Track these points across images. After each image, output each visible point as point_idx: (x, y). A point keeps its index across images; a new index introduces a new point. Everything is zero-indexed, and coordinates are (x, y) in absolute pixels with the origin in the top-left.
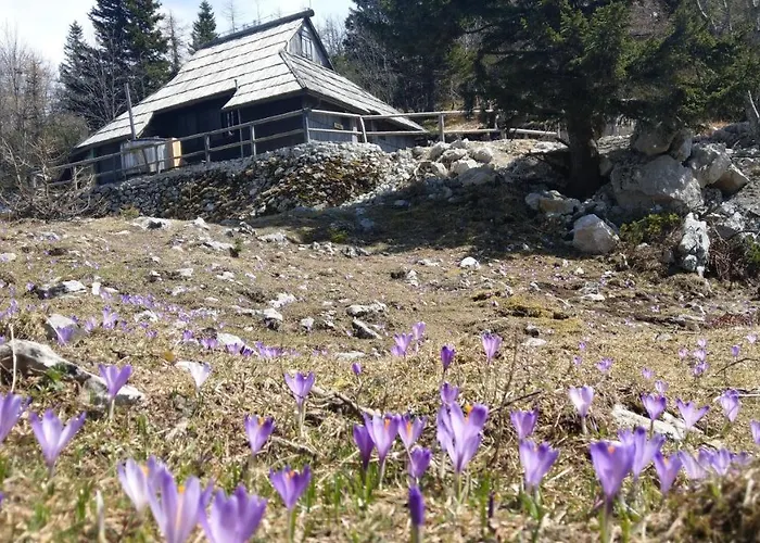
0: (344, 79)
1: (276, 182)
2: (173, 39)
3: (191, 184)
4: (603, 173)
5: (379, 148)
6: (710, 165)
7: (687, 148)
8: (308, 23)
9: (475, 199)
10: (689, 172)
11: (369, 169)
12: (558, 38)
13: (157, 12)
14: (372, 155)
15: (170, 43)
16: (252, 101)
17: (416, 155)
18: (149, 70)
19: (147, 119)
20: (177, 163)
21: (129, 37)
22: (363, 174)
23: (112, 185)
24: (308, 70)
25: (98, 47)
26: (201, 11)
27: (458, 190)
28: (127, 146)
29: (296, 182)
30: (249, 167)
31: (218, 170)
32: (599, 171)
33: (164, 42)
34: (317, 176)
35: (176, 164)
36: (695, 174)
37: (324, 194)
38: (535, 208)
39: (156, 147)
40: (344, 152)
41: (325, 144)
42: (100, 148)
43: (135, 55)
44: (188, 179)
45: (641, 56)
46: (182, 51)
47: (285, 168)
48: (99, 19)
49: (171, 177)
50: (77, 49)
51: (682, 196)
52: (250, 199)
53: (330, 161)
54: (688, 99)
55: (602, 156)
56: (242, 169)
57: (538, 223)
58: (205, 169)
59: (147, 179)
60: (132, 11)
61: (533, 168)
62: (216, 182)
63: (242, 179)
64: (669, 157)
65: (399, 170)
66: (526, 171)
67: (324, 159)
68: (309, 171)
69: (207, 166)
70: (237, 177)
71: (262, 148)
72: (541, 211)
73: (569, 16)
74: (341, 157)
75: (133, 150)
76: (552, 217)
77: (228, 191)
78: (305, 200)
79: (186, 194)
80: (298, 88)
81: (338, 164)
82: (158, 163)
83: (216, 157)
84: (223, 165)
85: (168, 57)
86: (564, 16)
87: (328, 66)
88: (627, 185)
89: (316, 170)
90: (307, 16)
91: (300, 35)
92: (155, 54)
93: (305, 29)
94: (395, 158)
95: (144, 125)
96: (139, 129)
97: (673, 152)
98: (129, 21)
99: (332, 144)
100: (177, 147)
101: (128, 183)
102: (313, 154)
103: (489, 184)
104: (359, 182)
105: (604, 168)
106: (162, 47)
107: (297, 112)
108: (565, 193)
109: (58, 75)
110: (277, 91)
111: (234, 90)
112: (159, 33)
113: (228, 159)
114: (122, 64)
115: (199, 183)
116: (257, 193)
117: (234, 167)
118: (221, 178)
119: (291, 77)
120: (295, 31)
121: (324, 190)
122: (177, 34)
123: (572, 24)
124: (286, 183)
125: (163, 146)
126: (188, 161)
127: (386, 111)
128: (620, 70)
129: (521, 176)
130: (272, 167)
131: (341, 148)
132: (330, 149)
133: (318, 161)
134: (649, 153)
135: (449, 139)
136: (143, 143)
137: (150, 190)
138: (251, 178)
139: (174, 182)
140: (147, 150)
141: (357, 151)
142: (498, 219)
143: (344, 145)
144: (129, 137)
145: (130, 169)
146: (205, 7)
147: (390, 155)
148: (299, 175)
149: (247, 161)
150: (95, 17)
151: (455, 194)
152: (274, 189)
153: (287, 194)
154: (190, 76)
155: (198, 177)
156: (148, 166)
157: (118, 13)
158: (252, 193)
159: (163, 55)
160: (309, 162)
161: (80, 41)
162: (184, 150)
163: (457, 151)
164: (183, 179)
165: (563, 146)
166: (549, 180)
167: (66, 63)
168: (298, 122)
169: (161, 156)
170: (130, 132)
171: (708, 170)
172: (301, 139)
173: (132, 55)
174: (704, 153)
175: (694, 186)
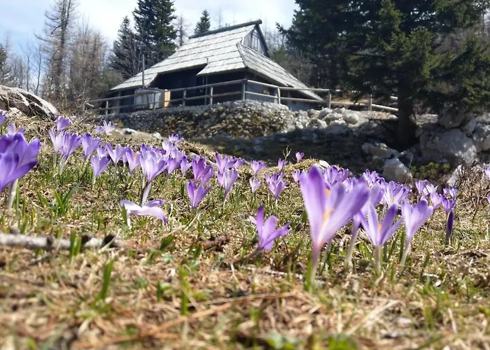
0: (276, 64)
1: (220, 122)
2: (181, 31)
3: (171, 118)
4: (417, 136)
5: (287, 108)
6: (485, 138)
7: (471, 126)
8: (257, 27)
9: (329, 143)
10: (470, 141)
11: (278, 120)
12: (389, 48)
13: (173, 14)
14: (282, 112)
15: (178, 34)
16: (215, 72)
17: (310, 115)
18: (163, 49)
19: (153, 77)
20: (166, 104)
21: (153, 28)
22: (274, 123)
23: (126, 114)
24: (252, 57)
25: (135, 32)
26: (203, 16)
27: (321, 136)
28: (138, 91)
29: (232, 123)
30: (206, 111)
31: (188, 111)
32: (414, 135)
33: (175, 33)
34: (245, 120)
35: (166, 106)
36: (475, 143)
37: (247, 132)
38: (367, 152)
39: (155, 93)
40: (264, 108)
41: (253, 102)
42: (124, 91)
43: (156, 39)
44: (170, 115)
45: (441, 64)
46: (185, 39)
47: (227, 114)
48: (138, 15)
49: (161, 112)
50: (126, 32)
51: (463, 156)
52: (204, 130)
53: (255, 113)
54: (469, 94)
55: (418, 126)
56: (202, 112)
57: (366, 161)
58: (181, 110)
59: (147, 112)
60: (158, 12)
61: (374, 128)
62: (186, 118)
63: (201, 118)
64: (459, 131)
65: (297, 122)
66: (369, 130)
67: (251, 111)
68: (241, 117)
69: (182, 108)
70: (198, 116)
71: (215, 101)
72: (371, 155)
73: (397, 35)
74: (262, 111)
75: (142, 94)
76: (376, 159)
77: (192, 125)
78: (235, 135)
79: (167, 123)
80: (243, 66)
81: (259, 115)
82: (154, 104)
83: (189, 103)
84: (192, 109)
85: (176, 41)
86: (394, 35)
87: (267, 55)
88: (429, 145)
89: (245, 117)
90: (257, 24)
91: (252, 35)
92: (168, 39)
93: (255, 31)
94: (297, 115)
95: (151, 81)
96: (147, 83)
97: (462, 128)
98: (156, 18)
99: (257, 102)
100: (168, 95)
101: (136, 114)
102: (245, 107)
103: (342, 135)
104: (271, 127)
105: (418, 133)
106: (173, 36)
107: (239, 81)
108: (390, 146)
109: (112, 47)
110: (230, 68)
111: (206, 65)
112: (172, 27)
113: (195, 105)
114: (147, 43)
115: (176, 118)
116: (209, 127)
117: (198, 111)
118: (189, 116)
119: (241, 59)
120: (249, 32)
121: (248, 129)
122: (184, 28)
123: (398, 41)
124: (226, 123)
125: (160, 94)
126: (172, 104)
127: (298, 85)
128: (426, 71)
129: (365, 132)
130: (219, 113)
131: (262, 105)
132: (255, 105)
133: (248, 112)
134: (447, 127)
135: (333, 107)
136: (148, 91)
137: (147, 119)
138: (207, 118)
139: (162, 116)
140: (150, 95)
141: (273, 109)
142: (340, 156)
143: (265, 104)
144: (141, 87)
145: (139, 106)
146: (205, 14)
147: (294, 113)
148: (234, 119)
149: (206, 107)
150: (136, 14)
151: (318, 138)
152: (219, 126)
153: (225, 129)
154: (183, 53)
155: (176, 114)
156: (149, 105)
157: (150, 13)
158: (206, 126)
159: (173, 41)
160: (242, 112)
161: (128, 28)
162: (172, 97)
163: (336, 115)
164: (168, 114)
165: (394, 117)
166: (382, 136)
167: (118, 40)
168: (239, 87)
169: (157, 100)
170: (142, 84)
171: (483, 141)
172: (239, 97)
173: (154, 38)
174: (483, 130)
175: (472, 150)
